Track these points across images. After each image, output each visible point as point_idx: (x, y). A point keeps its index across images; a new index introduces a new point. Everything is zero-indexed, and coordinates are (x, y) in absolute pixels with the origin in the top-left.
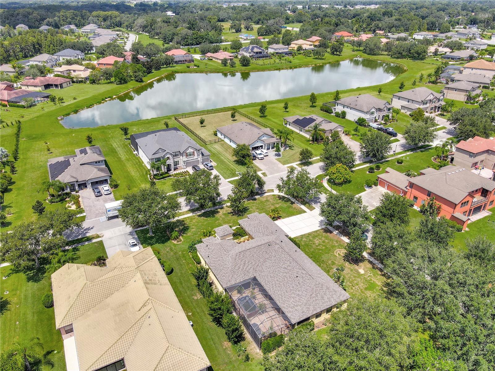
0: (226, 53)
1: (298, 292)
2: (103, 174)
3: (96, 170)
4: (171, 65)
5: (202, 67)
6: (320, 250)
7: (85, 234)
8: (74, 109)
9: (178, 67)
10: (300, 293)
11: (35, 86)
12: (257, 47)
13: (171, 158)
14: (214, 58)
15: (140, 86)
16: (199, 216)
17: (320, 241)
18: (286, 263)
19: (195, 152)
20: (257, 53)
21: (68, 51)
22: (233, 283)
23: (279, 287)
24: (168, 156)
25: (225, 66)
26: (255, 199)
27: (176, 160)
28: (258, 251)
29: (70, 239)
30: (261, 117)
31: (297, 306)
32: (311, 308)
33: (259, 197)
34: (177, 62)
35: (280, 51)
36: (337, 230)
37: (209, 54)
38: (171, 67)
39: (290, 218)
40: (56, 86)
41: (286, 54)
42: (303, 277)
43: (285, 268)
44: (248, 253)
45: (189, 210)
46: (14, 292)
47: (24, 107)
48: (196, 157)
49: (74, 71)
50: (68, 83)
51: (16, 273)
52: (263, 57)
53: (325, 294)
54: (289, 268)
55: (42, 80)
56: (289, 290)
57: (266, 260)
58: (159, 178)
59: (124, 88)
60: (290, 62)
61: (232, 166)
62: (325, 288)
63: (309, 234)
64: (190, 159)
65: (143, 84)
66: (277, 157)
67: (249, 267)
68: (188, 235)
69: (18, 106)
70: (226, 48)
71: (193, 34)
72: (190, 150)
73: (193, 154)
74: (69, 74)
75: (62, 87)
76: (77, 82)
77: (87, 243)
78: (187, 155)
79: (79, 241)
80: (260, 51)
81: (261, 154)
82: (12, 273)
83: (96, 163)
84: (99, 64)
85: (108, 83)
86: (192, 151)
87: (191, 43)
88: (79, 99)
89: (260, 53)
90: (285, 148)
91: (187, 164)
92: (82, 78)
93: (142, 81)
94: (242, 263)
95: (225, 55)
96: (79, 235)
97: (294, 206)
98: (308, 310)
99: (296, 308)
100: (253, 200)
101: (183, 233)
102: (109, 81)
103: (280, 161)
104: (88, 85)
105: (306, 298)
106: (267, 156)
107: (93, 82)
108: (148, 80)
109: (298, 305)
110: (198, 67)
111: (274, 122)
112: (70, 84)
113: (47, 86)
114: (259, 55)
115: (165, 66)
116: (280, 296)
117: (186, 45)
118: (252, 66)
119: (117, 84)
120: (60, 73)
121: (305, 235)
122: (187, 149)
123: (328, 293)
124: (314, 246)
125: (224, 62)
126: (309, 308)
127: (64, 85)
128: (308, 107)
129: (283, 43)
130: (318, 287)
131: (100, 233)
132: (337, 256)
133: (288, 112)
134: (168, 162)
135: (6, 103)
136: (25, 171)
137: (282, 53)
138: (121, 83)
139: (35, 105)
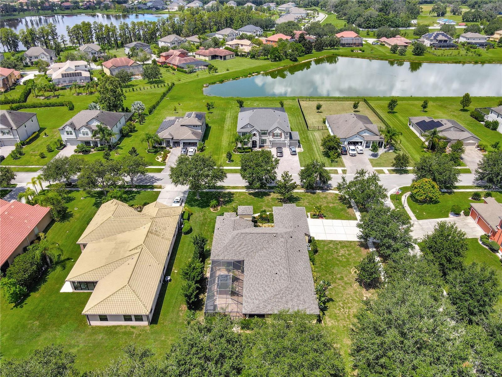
0: (403, 38)
1: (266, 288)
2: (194, 137)
3: (190, 132)
4: (335, 47)
5: (368, 52)
6: (338, 261)
7: (153, 183)
8: (220, 79)
9: (342, 50)
10: (268, 289)
11: (205, 56)
12: (443, 35)
13: (257, 135)
14: (387, 43)
15: (292, 65)
16: (250, 194)
17: (347, 252)
18: (277, 258)
19: (283, 134)
20: (440, 41)
21: (251, 27)
22: (220, 258)
23: (256, 277)
24: (255, 132)
25: (394, 53)
26: (314, 193)
27: (264, 138)
28: (260, 238)
29: (141, 184)
30: (389, 112)
31: (256, 299)
32: (269, 307)
33: (321, 192)
34: (343, 45)
35: (473, 41)
36: (375, 247)
37: (384, 39)
38: (335, 49)
39: (334, 221)
40: (221, 57)
41: (482, 45)
42: (281, 276)
43: (273, 262)
44: (249, 236)
45: (245, 186)
46: (80, 210)
47: (186, 73)
48: (283, 139)
49: (242, 45)
50: (232, 56)
51: (91, 197)
52: (448, 46)
53: (291, 300)
54: (276, 263)
55: (211, 51)
56: (261, 283)
57: (264, 249)
58: (241, 151)
59: (275, 65)
60: (479, 55)
61: (318, 156)
62: (295, 294)
63: (341, 242)
64: (277, 140)
65: (296, 63)
66: (372, 158)
67: (244, 249)
68: (228, 207)
69: (182, 71)
70: (405, 34)
71: (378, 16)
72: (278, 131)
73: (281, 136)
74: (237, 48)
75: (225, 59)
76: (240, 56)
77: (149, 190)
78: (274, 135)
79: (145, 187)
80: (446, 39)
81: (354, 150)
82: (89, 197)
83: (194, 126)
84: (267, 41)
85: (265, 59)
86: (280, 132)
87: (372, 26)
88: (231, 71)
89: (445, 41)
90: (389, 150)
91: (273, 144)
92: (245, 52)
93: (296, 60)
94: (239, 244)
95: (401, 41)
96: (149, 183)
97: (350, 210)
98: (264, 308)
99: (255, 301)
100: (311, 193)
101: (224, 205)
102: (266, 57)
103: (371, 162)
104: (248, 60)
105: (269, 296)
106: (363, 153)
107: (253, 57)
108: (303, 60)
109: (258, 299)
110: (363, 51)
111: (400, 121)
112: (233, 56)
113: (214, 57)
114: (442, 44)
115: (329, 48)
116: (250, 285)
117: (367, 28)
118: (426, 55)
119: (272, 61)
120: (229, 46)
121: (335, 241)
122: (275, 129)
123: (296, 300)
124: (335, 255)
125: (394, 49)
126: (266, 306)
127: (227, 57)
128: (457, 110)
129: (486, 32)
130: (289, 291)
131: (163, 185)
132: (353, 273)
133: (426, 111)
134: (254, 138)
135: (176, 67)
136: (149, 124)
137: (476, 43)
138: (275, 61)
139: (195, 72)
